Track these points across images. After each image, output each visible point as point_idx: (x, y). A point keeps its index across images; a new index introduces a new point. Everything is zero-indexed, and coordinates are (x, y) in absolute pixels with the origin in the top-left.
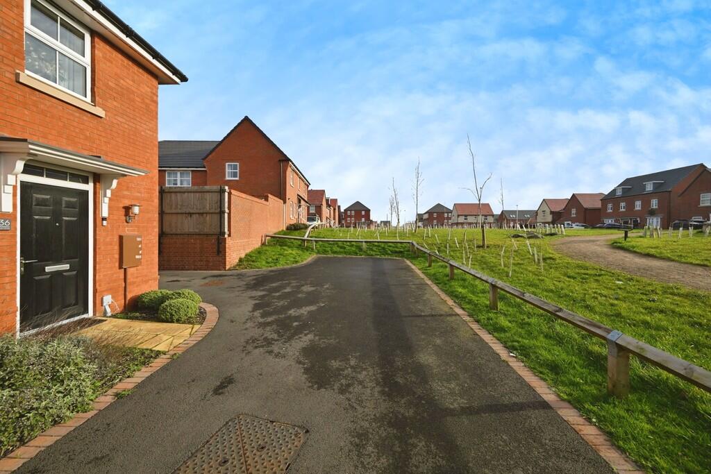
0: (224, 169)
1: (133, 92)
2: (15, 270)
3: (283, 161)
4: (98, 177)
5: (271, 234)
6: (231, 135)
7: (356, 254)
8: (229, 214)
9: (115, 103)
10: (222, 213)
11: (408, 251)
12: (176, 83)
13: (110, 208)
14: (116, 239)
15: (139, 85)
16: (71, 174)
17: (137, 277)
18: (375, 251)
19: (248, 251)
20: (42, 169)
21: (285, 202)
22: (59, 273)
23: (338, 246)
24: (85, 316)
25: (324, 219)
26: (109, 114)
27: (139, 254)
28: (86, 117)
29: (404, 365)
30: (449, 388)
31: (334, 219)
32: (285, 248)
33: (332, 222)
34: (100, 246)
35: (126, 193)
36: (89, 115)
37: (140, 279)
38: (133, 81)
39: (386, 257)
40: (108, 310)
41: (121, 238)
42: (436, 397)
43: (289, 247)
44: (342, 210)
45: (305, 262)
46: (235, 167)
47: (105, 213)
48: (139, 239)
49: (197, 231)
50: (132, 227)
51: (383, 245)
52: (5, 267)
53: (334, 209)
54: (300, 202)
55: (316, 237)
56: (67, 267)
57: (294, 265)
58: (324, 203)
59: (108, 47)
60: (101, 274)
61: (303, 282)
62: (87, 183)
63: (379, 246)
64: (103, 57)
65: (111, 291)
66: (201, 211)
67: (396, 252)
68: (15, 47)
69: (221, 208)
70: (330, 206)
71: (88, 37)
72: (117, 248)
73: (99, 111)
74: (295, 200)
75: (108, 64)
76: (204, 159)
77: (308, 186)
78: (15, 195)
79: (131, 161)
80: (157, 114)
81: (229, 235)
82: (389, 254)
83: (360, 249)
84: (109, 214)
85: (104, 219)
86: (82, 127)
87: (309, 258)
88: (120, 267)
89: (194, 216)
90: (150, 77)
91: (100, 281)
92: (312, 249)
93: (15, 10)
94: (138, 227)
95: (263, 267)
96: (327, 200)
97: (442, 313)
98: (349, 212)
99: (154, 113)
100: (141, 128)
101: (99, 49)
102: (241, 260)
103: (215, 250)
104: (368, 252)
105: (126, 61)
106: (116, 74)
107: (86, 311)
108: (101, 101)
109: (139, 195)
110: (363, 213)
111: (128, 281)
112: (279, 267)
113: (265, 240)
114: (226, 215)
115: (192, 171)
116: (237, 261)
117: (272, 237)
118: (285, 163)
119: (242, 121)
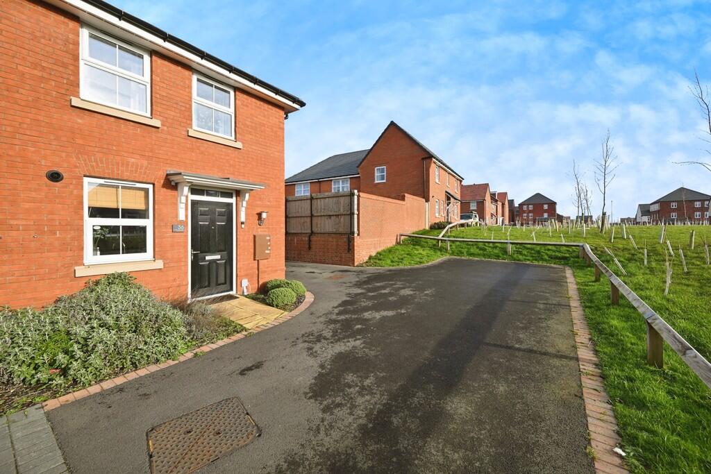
0: (374, 173)
1: (264, 125)
2: (187, 258)
3: (426, 158)
4: (238, 193)
5: (409, 233)
6: (380, 142)
7: (498, 257)
8: (358, 215)
9: (251, 136)
10: (352, 214)
11: (578, 257)
12: (297, 109)
13: (247, 215)
14: (252, 238)
15: (269, 118)
16: (221, 192)
17: (268, 267)
18: (525, 255)
19: (379, 250)
20: (204, 190)
21: (427, 201)
22: (215, 261)
23: (478, 248)
24: (231, 293)
25: (488, 217)
26: (246, 145)
27: (268, 250)
28: (230, 151)
29: (421, 405)
30: (446, 458)
31: (503, 215)
32: (416, 247)
33: (500, 220)
34: (241, 244)
35: (259, 202)
36: (232, 149)
37: (270, 269)
38: (264, 116)
39: (540, 263)
40: (245, 290)
41: (255, 236)
42: (416, 462)
43: (422, 247)
44: (516, 205)
45: (430, 263)
46: (382, 171)
47: (243, 219)
48: (268, 238)
49: (334, 230)
50: (263, 228)
51: (538, 248)
52: (182, 255)
53: (503, 204)
54: (448, 199)
55: (454, 237)
56: (218, 257)
57: (417, 266)
58: (488, 198)
59: (245, 96)
60: (242, 263)
61: (408, 285)
62: (232, 197)
63: (532, 249)
64: (242, 104)
65: (246, 276)
66: (337, 214)
67: (557, 258)
68: (187, 114)
69: (351, 209)
70: (496, 201)
71: (232, 93)
72: (252, 244)
73: (239, 145)
74: (443, 197)
75: (245, 108)
76: (358, 167)
77: (461, 181)
78: (186, 209)
79: (263, 178)
80: (283, 138)
81: (358, 235)
82: (546, 260)
83: (505, 251)
84: (246, 219)
85: (242, 223)
86: (227, 158)
87: (439, 259)
88: (255, 260)
89: (332, 218)
90: (277, 110)
91: (240, 268)
92: (446, 250)
93: (187, 90)
94: (268, 228)
95: (386, 266)
96: (493, 196)
97: (551, 350)
98: (525, 207)
99: (281, 138)
100: (270, 152)
101: (239, 100)
102: (370, 258)
103: (347, 247)
104: (515, 256)
105: (259, 103)
106: (251, 114)
107: (231, 289)
108: (240, 137)
109: (269, 203)
110: (546, 207)
111: (260, 270)
112: (401, 266)
113: (400, 239)
114: (356, 216)
115: (350, 178)
116: (367, 258)
117: (410, 236)
118: (428, 160)
119: (389, 126)
